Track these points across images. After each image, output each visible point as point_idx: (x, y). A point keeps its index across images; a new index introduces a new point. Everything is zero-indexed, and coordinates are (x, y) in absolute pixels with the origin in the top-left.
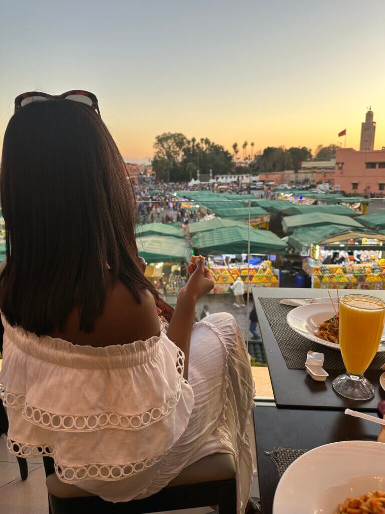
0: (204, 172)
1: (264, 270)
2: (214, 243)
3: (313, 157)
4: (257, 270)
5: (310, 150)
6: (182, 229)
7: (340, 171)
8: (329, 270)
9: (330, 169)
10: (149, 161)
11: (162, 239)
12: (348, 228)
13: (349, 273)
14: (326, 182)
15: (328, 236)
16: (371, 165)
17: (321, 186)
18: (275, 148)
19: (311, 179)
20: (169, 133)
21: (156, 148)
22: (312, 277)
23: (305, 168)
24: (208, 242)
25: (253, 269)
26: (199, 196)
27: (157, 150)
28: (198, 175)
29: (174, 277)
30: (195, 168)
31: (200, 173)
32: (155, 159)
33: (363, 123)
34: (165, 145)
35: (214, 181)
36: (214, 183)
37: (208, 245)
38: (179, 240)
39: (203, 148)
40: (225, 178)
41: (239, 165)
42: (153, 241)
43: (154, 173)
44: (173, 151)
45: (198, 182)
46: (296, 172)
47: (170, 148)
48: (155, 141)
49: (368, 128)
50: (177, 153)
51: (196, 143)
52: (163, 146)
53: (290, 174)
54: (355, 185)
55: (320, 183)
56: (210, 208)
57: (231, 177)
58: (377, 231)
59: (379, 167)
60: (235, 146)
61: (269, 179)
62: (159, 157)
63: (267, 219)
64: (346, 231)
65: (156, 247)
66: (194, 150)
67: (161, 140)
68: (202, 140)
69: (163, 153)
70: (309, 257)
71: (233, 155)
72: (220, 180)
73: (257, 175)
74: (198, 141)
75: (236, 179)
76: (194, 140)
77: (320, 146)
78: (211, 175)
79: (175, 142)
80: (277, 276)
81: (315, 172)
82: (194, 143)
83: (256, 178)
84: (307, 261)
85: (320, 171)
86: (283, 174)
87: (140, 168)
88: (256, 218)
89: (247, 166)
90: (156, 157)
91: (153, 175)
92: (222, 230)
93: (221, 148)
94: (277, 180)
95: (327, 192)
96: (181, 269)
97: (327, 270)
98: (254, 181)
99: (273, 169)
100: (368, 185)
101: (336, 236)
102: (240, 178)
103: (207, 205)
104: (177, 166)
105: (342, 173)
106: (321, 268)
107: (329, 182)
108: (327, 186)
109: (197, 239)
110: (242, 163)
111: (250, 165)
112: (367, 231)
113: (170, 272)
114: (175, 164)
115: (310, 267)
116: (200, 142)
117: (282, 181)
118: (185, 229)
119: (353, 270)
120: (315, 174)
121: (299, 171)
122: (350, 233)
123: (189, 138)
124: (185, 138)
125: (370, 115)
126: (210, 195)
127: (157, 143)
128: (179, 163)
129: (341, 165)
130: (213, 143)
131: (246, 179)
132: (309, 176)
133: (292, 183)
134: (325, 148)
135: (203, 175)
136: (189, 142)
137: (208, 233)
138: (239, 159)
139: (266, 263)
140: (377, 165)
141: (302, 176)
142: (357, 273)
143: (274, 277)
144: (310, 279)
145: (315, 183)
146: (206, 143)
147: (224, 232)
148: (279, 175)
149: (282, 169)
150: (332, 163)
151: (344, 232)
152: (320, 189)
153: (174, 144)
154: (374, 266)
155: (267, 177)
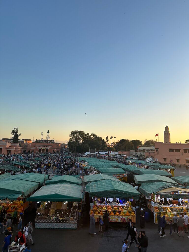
0: (93, 148)
1: (128, 207)
2: (98, 190)
3: (143, 145)
4: (123, 207)
5: (141, 142)
6: (80, 179)
7: (157, 152)
8: (163, 209)
9: (151, 151)
10: (67, 142)
11: (69, 185)
12: (171, 184)
13: (175, 211)
14: (150, 157)
15: (161, 188)
16: (171, 150)
17: (149, 159)
18: (125, 140)
19: (143, 155)
20: (77, 131)
21: (71, 137)
22: (154, 213)
23: (140, 150)
24: (95, 189)
25: (121, 207)
26: (90, 160)
27: (71, 138)
28: (90, 150)
29: (74, 210)
30: (88, 146)
31: (90, 149)
32: (69, 141)
33: (164, 131)
34: (75, 136)
35: (97, 153)
36: (97, 154)
37: (95, 191)
38: (78, 186)
39: (92, 138)
40: (102, 152)
41: (109, 146)
42: (63, 187)
43: (68, 147)
44: (78, 138)
45: (89, 153)
46: (136, 151)
47: (77, 137)
48: (71, 134)
49: (167, 134)
50: (80, 139)
51: (89, 135)
52: (74, 136)
53: (133, 152)
54: (165, 160)
55: (148, 157)
56: (96, 168)
57: (105, 152)
58: (185, 186)
59: (176, 152)
60: (107, 138)
61: (123, 154)
62: (72, 141)
63: (126, 175)
64: (170, 186)
65: (64, 190)
66: (88, 138)
67: (73, 133)
68: (92, 134)
69: (74, 139)
70: (151, 200)
71: (106, 142)
72: (100, 152)
73: (117, 151)
74: (90, 134)
75: (107, 153)
76: (88, 134)
77: (146, 140)
78: (96, 150)
79: (79, 134)
80: (134, 212)
81: (145, 152)
82: (88, 135)
83: (117, 153)
84: (150, 203)
85: (147, 151)
86: (130, 152)
87: (62, 145)
88: (120, 175)
89: (113, 147)
90: (70, 140)
91: (68, 148)
92: (102, 181)
93: (101, 138)
94: (127, 154)
95: (152, 162)
96: (78, 205)
97: (162, 209)
98: (116, 154)
99: (125, 149)
100: (171, 160)
101: (165, 189)
102: (109, 152)
103: (94, 166)
104: (80, 145)
105: (158, 153)
106: (159, 207)
107: (152, 157)
108: (152, 159)
109: (89, 186)
110: (110, 145)
111: (114, 146)
112: (181, 187)
113: (72, 207)
114: (79, 144)
115: (152, 206)
116: (91, 135)
117: (129, 155)
118: (82, 179)
119: (176, 210)
120: (145, 153)
121: (137, 151)
122: (172, 187)
123: (86, 133)
124: (84, 133)
125: (167, 128)
126: (95, 160)
127: (71, 135)
128: (81, 144)
129: (157, 150)
130: (97, 136)
131: (112, 153)
132: (142, 153)
133: (134, 156)
134: (148, 141)
135: (92, 150)
136: (86, 135)
137: (95, 183)
138: (109, 143)
139: (127, 203)
140: (175, 150)
141: (139, 154)
142: (179, 212)
143: (133, 212)
144: (153, 214)
145: (145, 157)
146: (94, 136)
147: (104, 183)
148: (127, 152)
149: (129, 149)
150: (153, 148)
151: (169, 186)
152: (148, 160)
153: (79, 135)
154: (187, 207)
155: (122, 153)
